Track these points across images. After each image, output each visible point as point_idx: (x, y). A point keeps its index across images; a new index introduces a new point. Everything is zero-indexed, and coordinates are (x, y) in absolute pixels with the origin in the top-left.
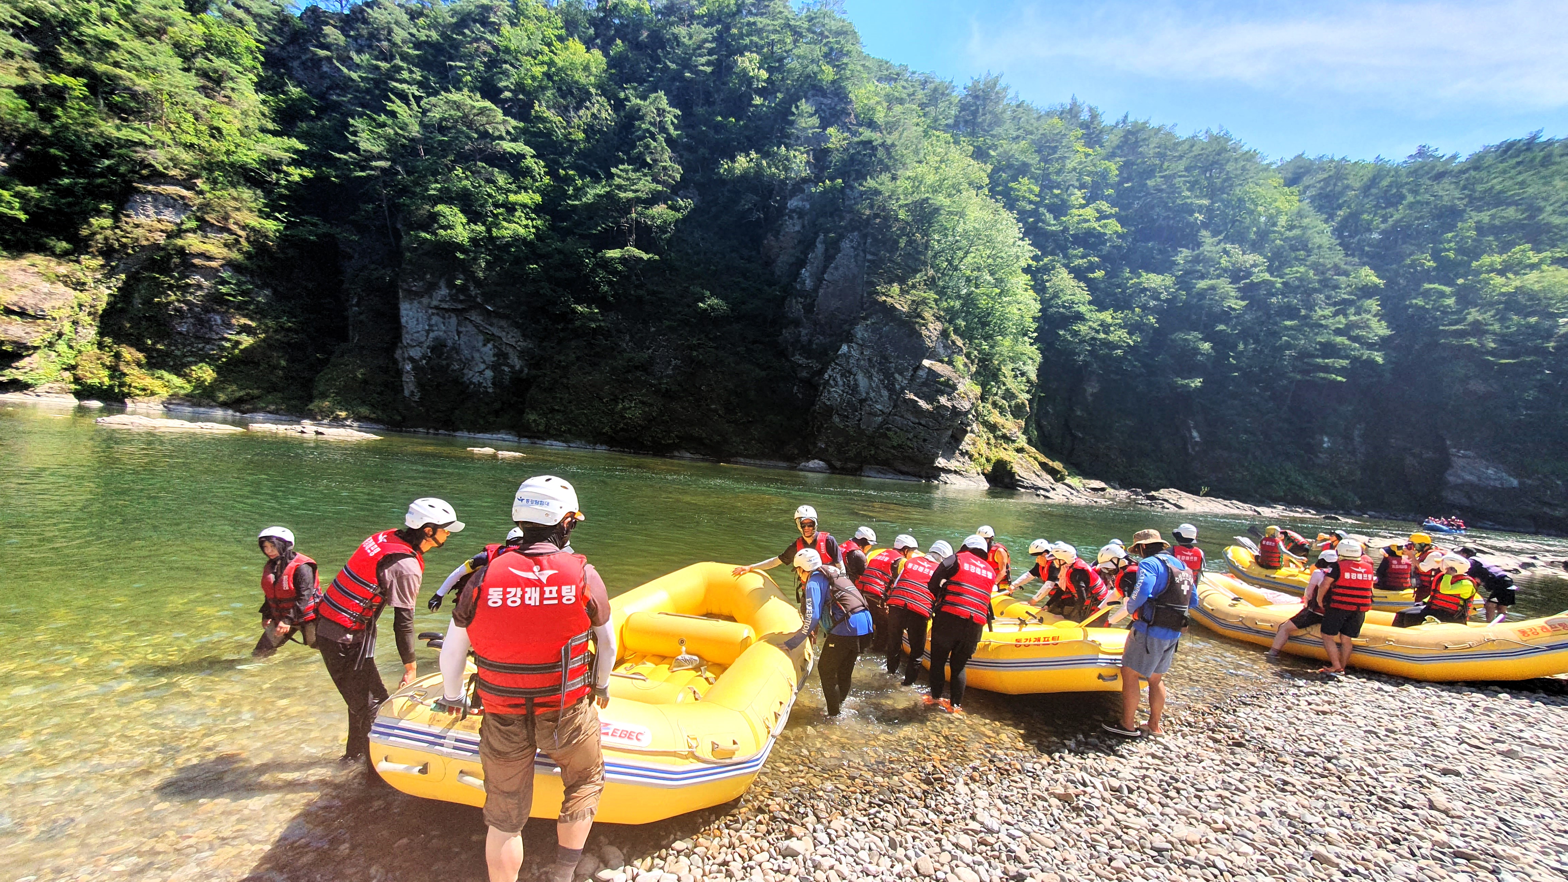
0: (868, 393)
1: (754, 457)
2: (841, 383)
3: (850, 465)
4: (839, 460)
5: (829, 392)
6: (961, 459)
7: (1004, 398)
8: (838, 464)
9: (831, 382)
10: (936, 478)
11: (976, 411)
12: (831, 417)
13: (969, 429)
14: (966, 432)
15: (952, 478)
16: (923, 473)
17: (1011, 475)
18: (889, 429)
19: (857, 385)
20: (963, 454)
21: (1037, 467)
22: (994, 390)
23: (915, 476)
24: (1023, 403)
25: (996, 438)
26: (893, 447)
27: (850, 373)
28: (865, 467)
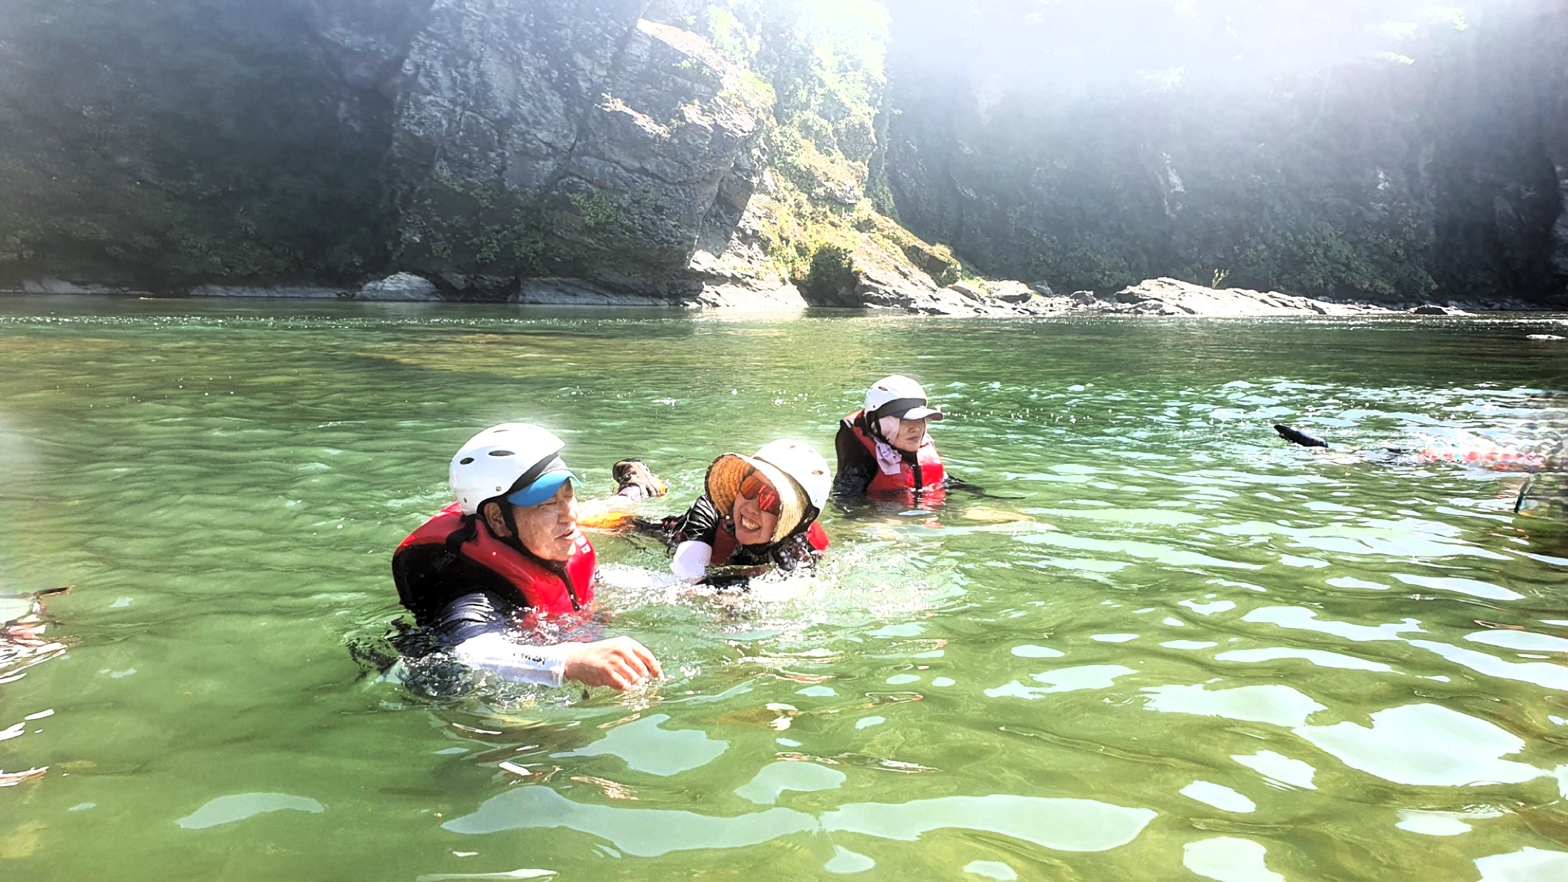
0: (513, 104)
1: (251, 280)
2: (445, 82)
3: (488, 280)
4: (460, 269)
5: (419, 106)
6: (744, 250)
7: (822, 115)
8: (459, 280)
9: (422, 80)
10: (693, 295)
11: (768, 140)
12: (429, 166)
13: (755, 180)
14: (749, 189)
15: (727, 291)
16: (663, 288)
17: (852, 278)
18: (573, 188)
19: (485, 86)
20: (746, 239)
21: (901, 258)
22: (802, 95)
23: (644, 295)
24: (862, 125)
25: (814, 201)
26: (588, 230)
27: (468, 57)
28: (524, 282)
